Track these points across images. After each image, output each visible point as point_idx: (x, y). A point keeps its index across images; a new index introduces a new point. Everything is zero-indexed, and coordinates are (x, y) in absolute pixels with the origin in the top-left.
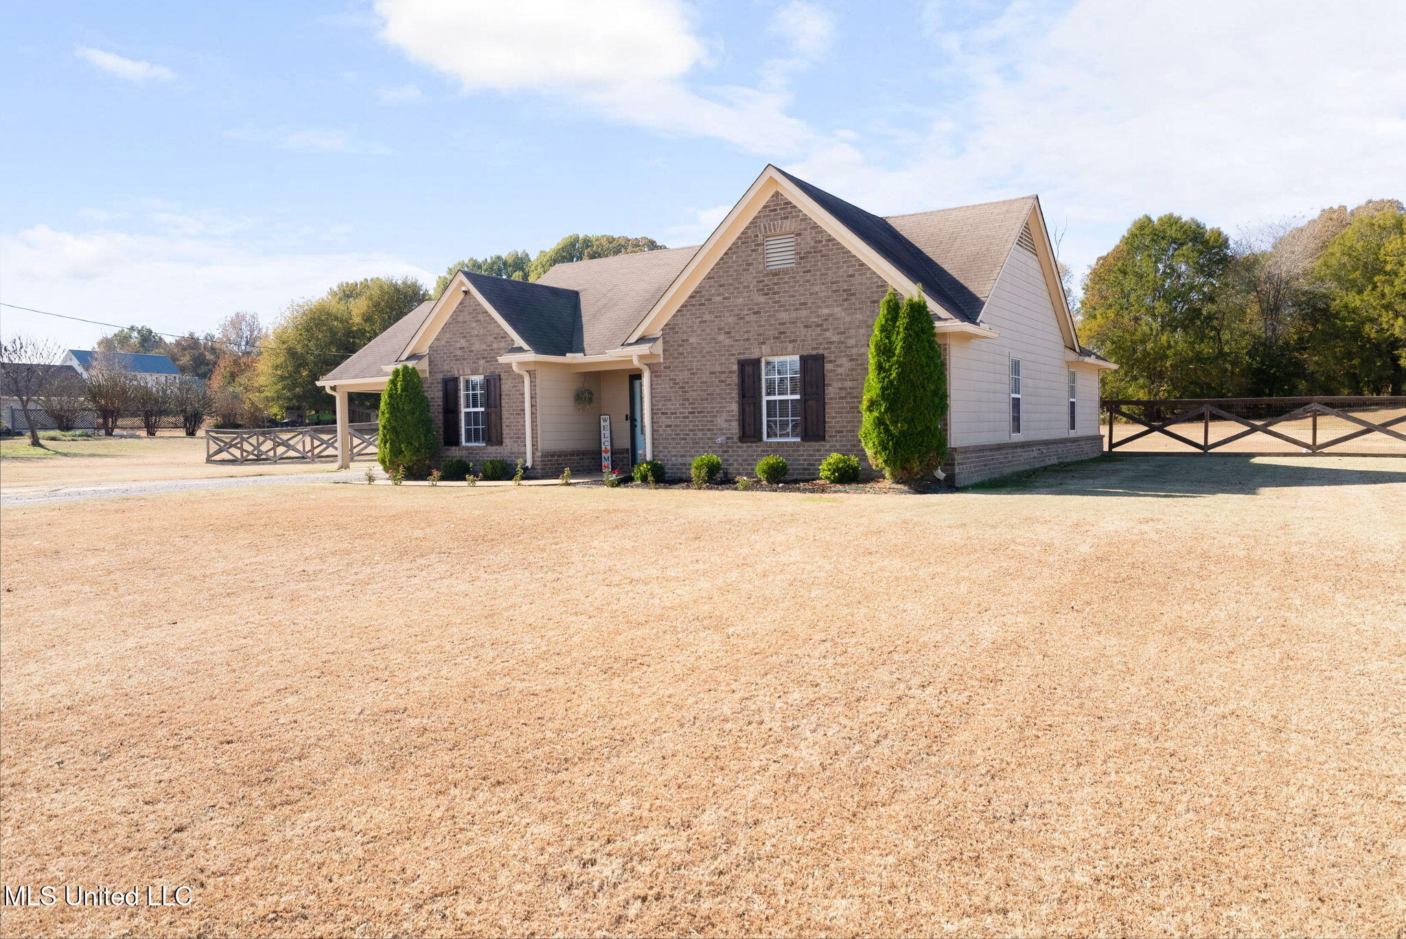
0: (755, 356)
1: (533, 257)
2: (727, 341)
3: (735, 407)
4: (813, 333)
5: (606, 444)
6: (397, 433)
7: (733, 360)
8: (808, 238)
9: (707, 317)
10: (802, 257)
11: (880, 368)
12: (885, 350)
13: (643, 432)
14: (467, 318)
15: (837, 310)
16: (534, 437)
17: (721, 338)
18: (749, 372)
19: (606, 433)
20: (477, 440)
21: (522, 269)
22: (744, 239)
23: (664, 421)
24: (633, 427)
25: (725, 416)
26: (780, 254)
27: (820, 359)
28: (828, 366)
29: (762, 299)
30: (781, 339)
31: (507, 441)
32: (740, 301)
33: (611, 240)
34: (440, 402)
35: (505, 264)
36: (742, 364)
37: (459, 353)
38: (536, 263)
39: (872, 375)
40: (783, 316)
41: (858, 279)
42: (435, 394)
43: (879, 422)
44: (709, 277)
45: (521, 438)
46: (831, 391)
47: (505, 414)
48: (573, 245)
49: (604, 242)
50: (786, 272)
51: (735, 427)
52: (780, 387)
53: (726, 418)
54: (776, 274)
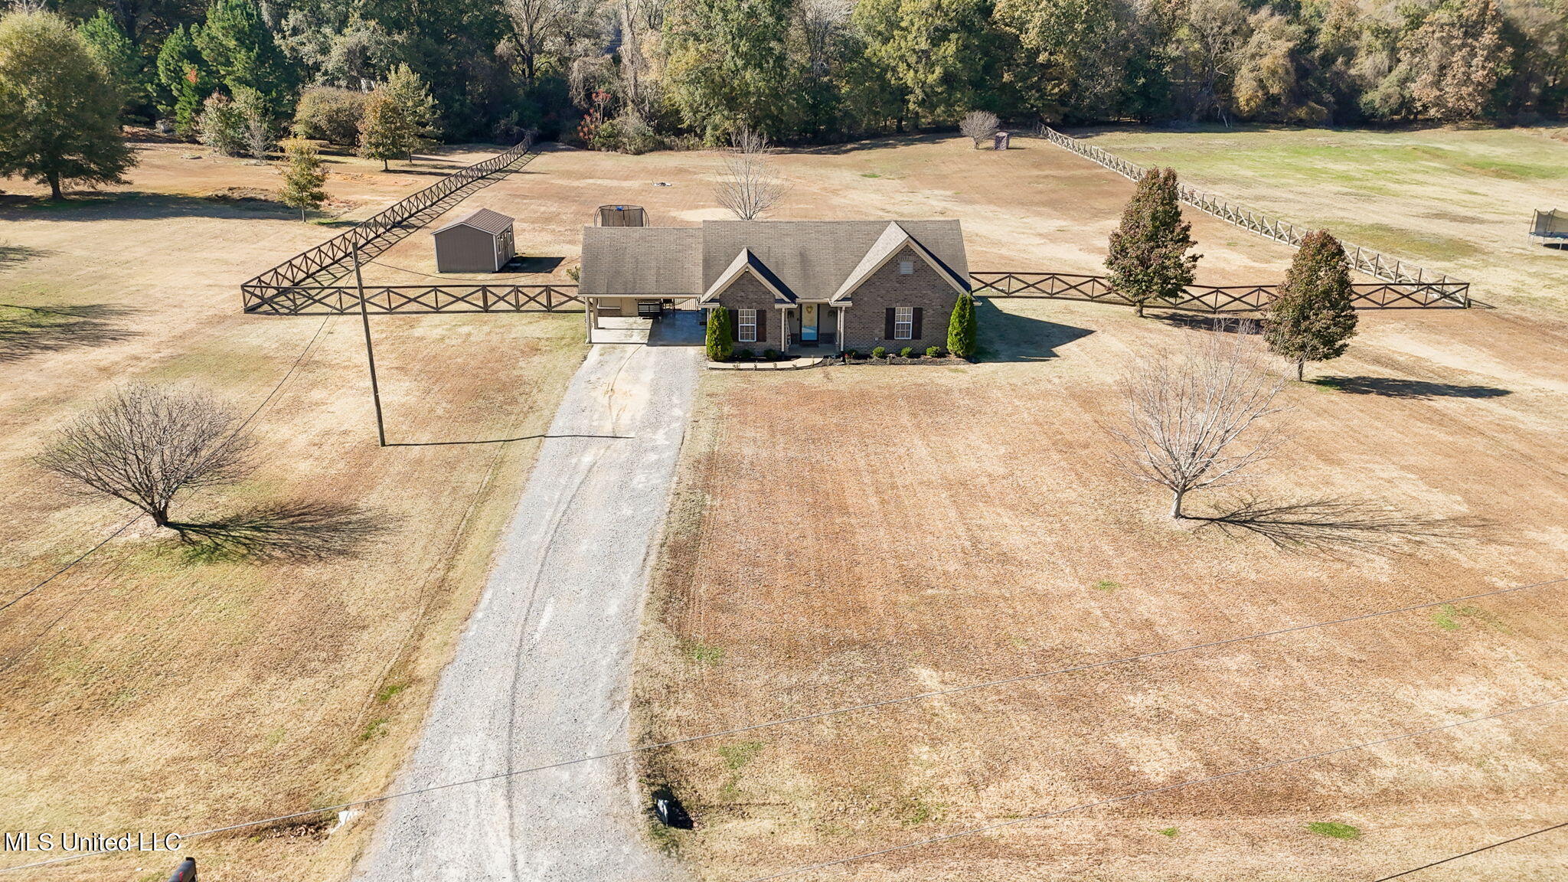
0: (893, 307)
2: (881, 301)
3: (883, 326)
4: (919, 300)
7: (883, 308)
8: (919, 266)
10: (916, 271)
14: (746, 282)
15: (929, 292)
16: (785, 338)
17: (879, 299)
18: (891, 314)
20: (748, 338)
22: (891, 262)
23: (850, 331)
24: (801, 323)
25: (878, 330)
26: (906, 268)
27: (921, 310)
28: (924, 312)
29: (897, 285)
30: (905, 302)
31: (769, 340)
32: (887, 284)
36: (887, 310)
37: (740, 299)
40: (906, 292)
41: (938, 281)
44: (874, 276)
45: (778, 339)
46: (925, 321)
47: (768, 328)
50: (908, 275)
51: (883, 334)
52: (904, 316)
53: (880, 331)
54: (904, 276)
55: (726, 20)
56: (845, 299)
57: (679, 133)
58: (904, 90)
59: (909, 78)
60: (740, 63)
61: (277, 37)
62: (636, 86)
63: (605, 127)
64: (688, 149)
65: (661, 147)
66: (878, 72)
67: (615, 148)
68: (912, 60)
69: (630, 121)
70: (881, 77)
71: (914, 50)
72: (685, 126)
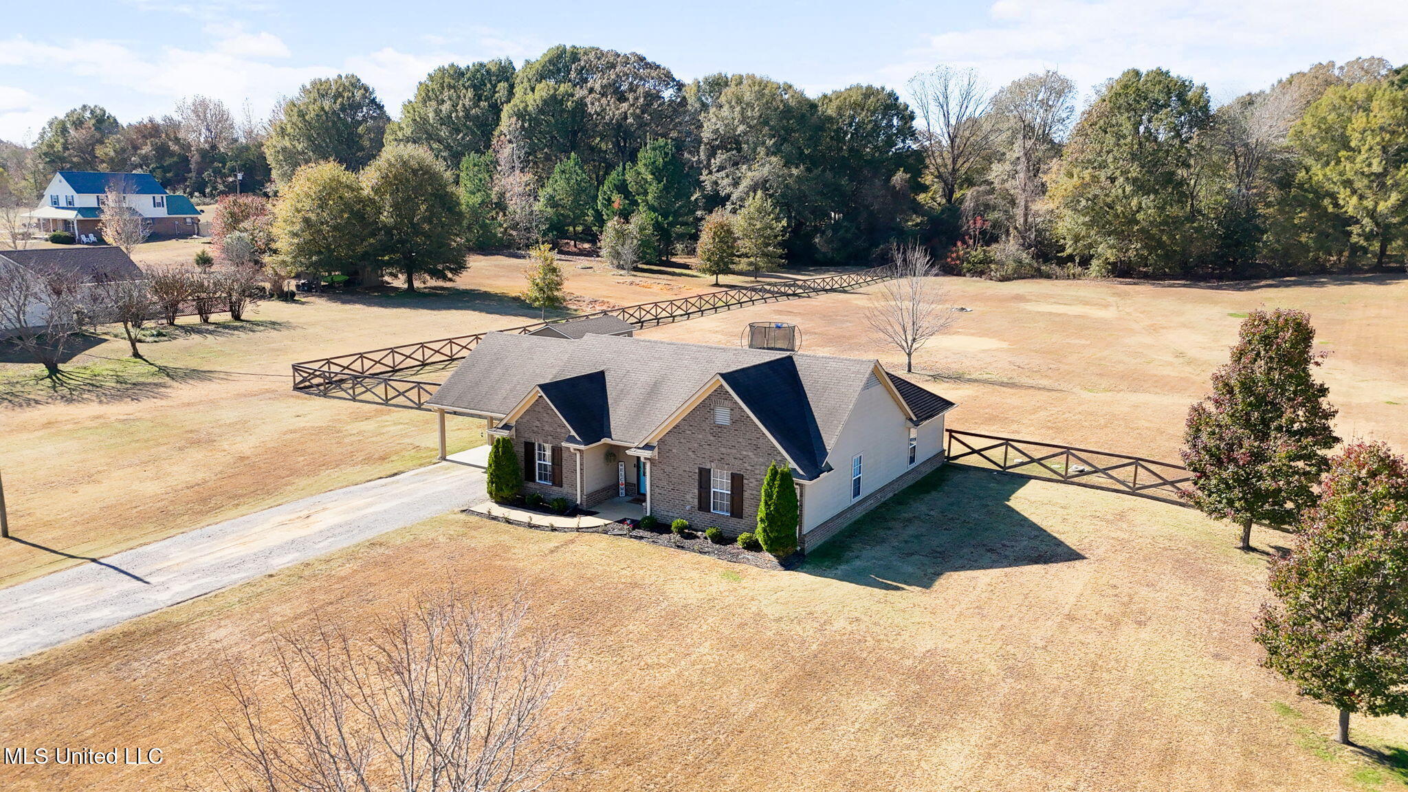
0: (708, 467)
1: (518, 65)
2: (693, 456)
3: (696, 491)
4: (737, 463)
5: (622, 480)
6: (500, 478)
7: (696, 466)
8: (737, 415)
9: (682, 440)
10: (734, 422)
11: (766, 503)
12: (769, 495)
13: (644, 475)
14: (541, 410)
15: (750, 454)
16: (582, 487)
17: (690, 453)
18: (704, 477)
19: (622, 473)
20: (546, 480)
21: (507, 80)
22: (703, 405)
23: (657, 490)
24: (638, 471)
25: (691, 495)
26: (723, 415)
27: (740, 476)
28: (745, 481)
29: (712, 438)
30: (721, 462)
31: (565, 485)
32: (701, 436)
33: (600, 55)
34: (523, 454)
35: (488, 72)
36: (701, 470)
37: (535, 429)
38: (521, 75)
39: (762, 504)
40: (723, 450)
41: (761, 440)
42: (520, 450)
43: (764, 530)
44: (684, 420)
45: (574, 486)
46: (746, 494)
47: (564, 471)
48: (559, 57)
49: (592, 56)
50: (725, 427)
51: (696, 502)
52: (721, 485)
53: (692, 496)
54: (720, 427)
55: (1118, 145)
56: (648, 447)
57: (1062, 262)
58: (1344, 222)
59: (1351, 205)
60: (1128, 189)
61: (705, 172)
62: (1026, 215)
63: (977, 253)
64: (1068, 277)
65: (1039, 274)
66: (1315, 197)
67: (981, 274)
68: (1360, 184)
69: (1009, 249)
70: (1316, 206)
71: (1363, 173)
72: (1064, 254)
